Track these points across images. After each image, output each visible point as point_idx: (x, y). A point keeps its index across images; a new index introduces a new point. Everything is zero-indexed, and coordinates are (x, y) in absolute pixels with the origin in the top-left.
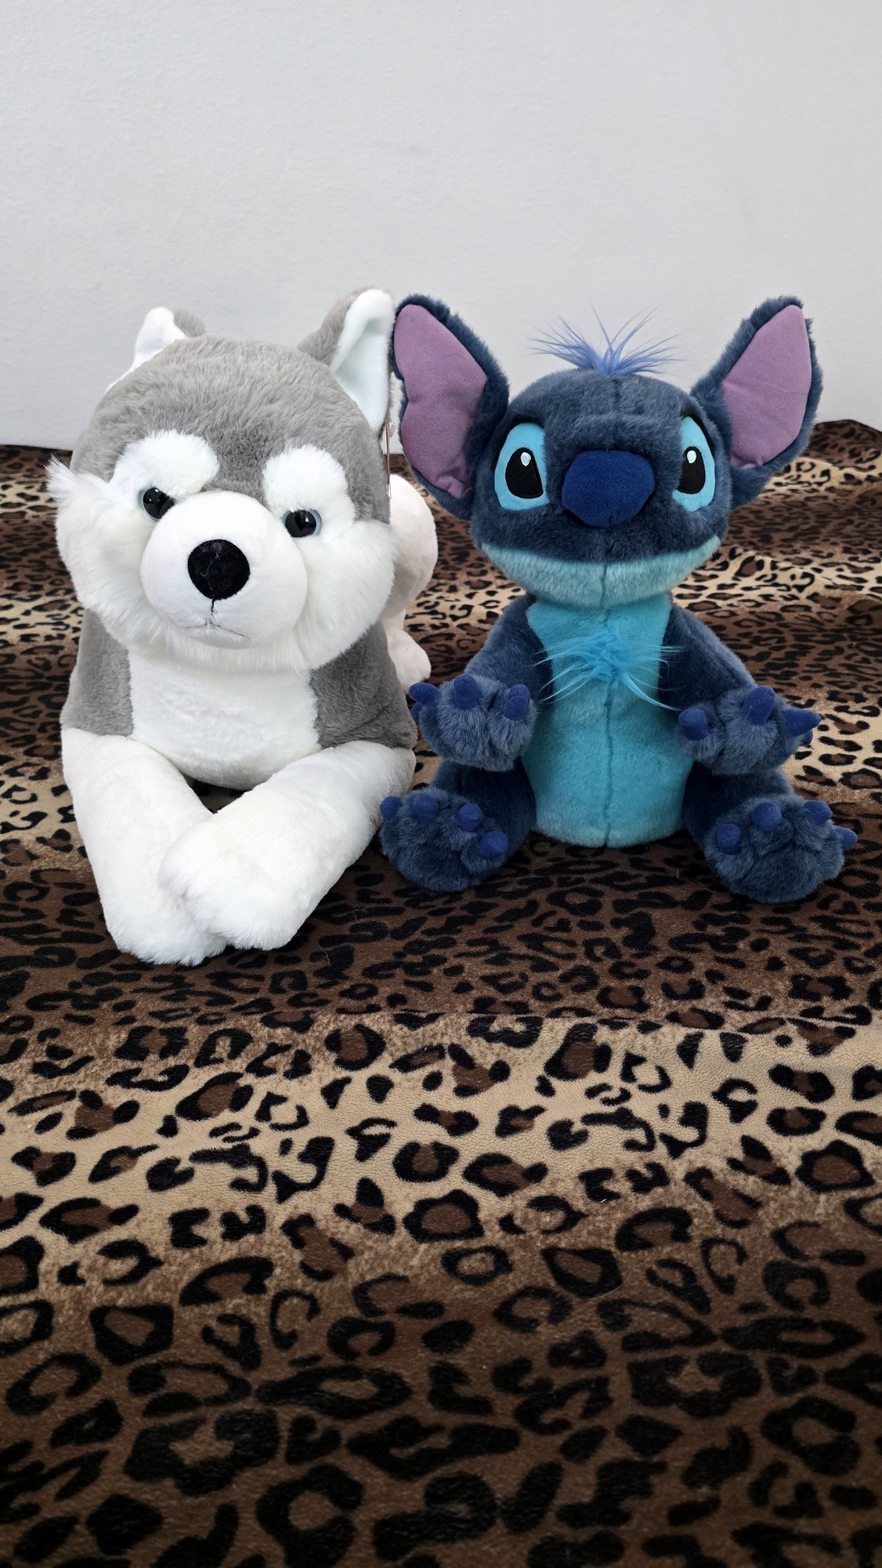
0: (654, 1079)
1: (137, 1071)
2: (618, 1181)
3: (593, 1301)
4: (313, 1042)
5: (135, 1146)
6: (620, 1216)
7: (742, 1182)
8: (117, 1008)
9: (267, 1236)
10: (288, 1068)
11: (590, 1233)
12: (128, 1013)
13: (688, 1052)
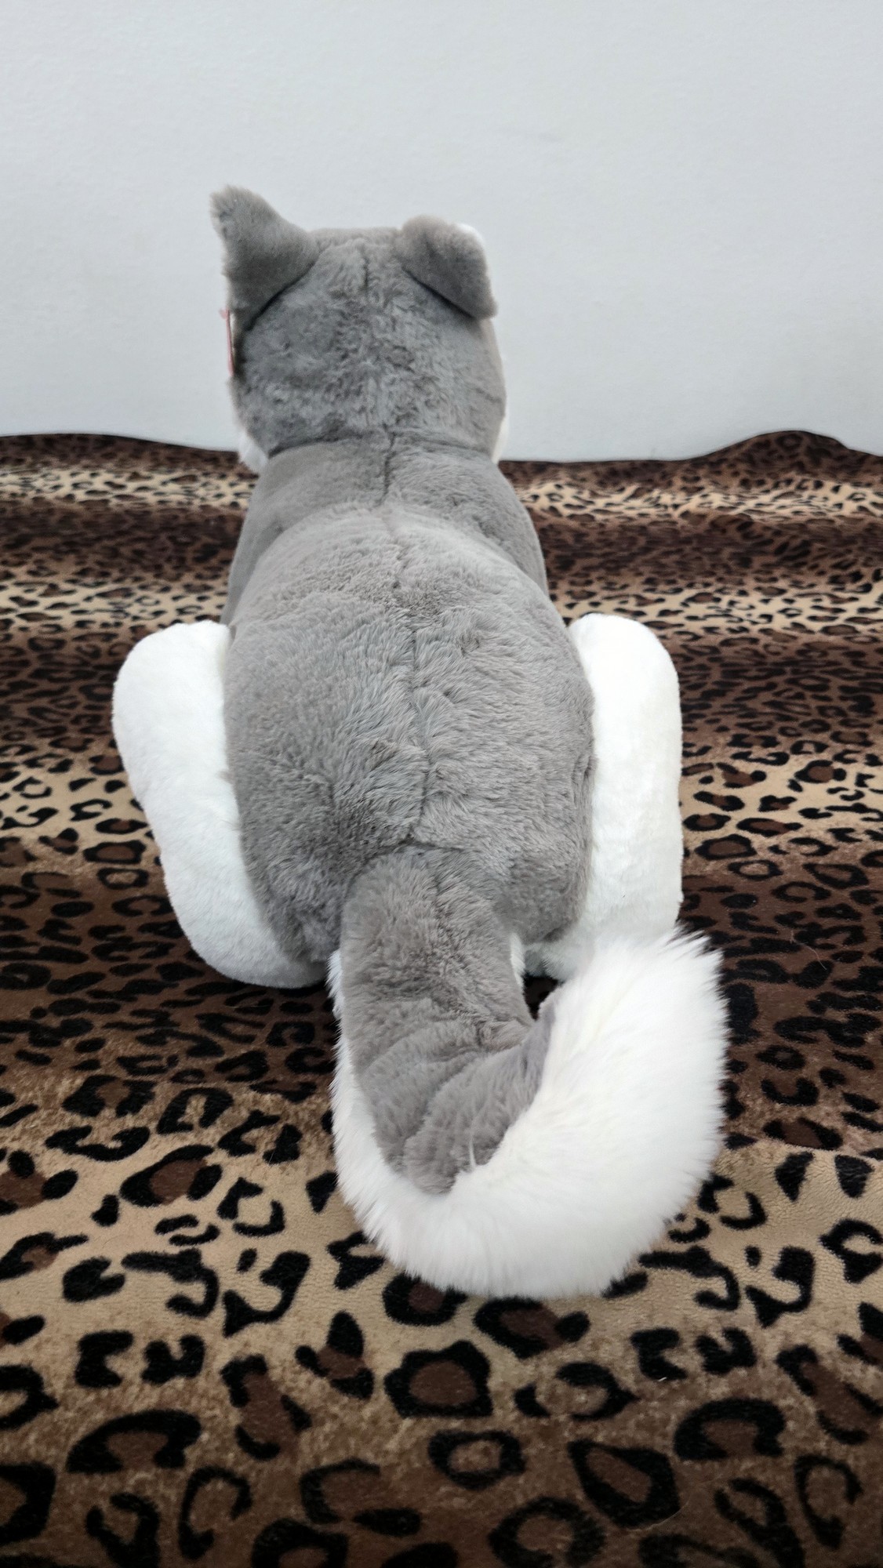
0: (743, 1210)
1: (86, 1131)
2: (684, 1351)
3: (635, 1534)
4: (306, 1117)
5: (60, 1234)
6: (683, 1403)
7: (858, 1374)
8: (82, 1048)
9: (201, 1382)
10: (271, 1147)
11: (639, 1425)
12: (92, 1056)
13: (791, 1177)
